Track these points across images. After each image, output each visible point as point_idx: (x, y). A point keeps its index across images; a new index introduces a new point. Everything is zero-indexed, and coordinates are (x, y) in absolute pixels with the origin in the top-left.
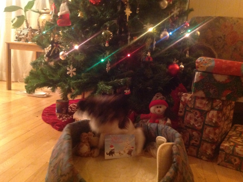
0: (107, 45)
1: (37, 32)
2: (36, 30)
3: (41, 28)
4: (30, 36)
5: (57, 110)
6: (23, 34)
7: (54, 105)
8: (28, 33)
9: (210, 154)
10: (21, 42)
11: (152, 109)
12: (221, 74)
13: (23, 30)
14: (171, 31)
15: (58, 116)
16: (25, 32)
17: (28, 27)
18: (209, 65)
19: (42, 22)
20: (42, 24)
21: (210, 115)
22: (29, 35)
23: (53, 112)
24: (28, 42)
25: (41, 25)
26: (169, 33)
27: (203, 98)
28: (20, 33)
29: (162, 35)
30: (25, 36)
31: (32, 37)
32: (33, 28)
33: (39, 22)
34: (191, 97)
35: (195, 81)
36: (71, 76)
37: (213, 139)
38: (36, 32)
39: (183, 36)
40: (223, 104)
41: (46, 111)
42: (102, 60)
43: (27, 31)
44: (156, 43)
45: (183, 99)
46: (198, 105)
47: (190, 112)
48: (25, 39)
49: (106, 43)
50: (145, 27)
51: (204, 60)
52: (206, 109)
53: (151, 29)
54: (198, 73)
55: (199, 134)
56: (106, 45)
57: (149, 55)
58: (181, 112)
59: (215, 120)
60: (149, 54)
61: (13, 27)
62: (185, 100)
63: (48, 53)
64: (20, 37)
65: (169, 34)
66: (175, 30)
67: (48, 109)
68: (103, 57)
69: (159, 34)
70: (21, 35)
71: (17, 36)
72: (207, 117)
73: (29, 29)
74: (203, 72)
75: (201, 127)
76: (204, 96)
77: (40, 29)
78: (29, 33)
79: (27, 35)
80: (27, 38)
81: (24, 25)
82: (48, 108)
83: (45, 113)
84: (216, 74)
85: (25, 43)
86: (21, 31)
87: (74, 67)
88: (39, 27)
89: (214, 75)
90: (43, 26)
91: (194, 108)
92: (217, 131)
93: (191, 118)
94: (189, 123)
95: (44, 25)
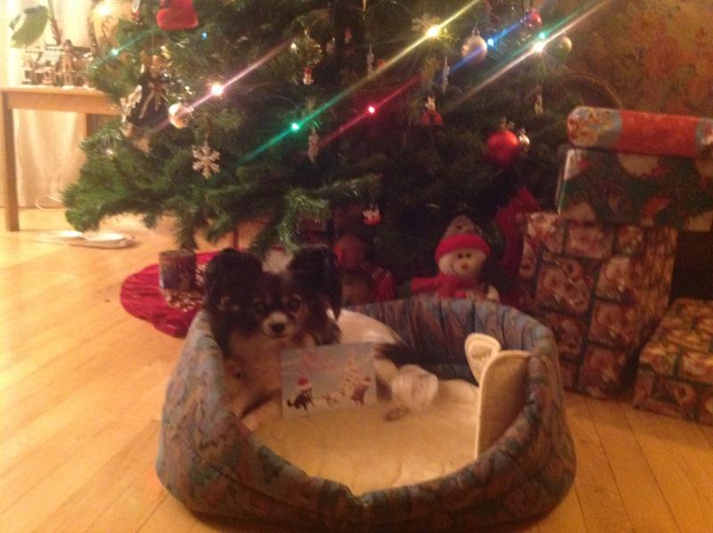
0: (307, 80)
1: (89, 56)
2: (83, 50)
3: (99, 42)
4: (67, 67)
5: (165, 282)
6: (48, 64)
7: (153, 267)
8: (61, 58)
9: (611, 380)
10: (41, 87)
11: (445, 263)
12: (641, 154)
13: (47, 49)
14: (492, 35)
15: (168, 298)
16: (53, 56)
17: (59, 42)
18: (606, 128)
19: (103, 25)
20: (103, 31)
21: (610, 270)
22: (64, 65)
23: (152, 286)
24: (62, 85)
25: (99, 34)
26: (486, 40)
27: (588, 224)
28: (38, 60)
29: (466, 48)
30: (54, 69)
31: (73, 71)
32: (76, 43)
33: (91, 26)
34: (555, 224)
35: (567, 175)
36: (206, 174)
37: (619, 336)
38: (86, 55)
39: (527, 50)
40: (645, 239)
41: (130, 286)
42: (295, 127)
43: (58, 53)
44: (450, 71)
45: (531, 230)
46: (574, 243)
47: (554, 265)
48: (55, 78)
49: (306, 76)
50: (416, 24)
51: (591, 116)
52: (599, 255)
53: (434, 31)
54: (576, 154)
55: (579, 327)
56: (305, 81)
57: (430, 106)
58: (527, 267)
59: (623, 283)
60: (431, 103)
61: (14, 42)
62: (539, 232)
63: (133, 110)
64: (39, 71)
65: (486, 45)
66: (504, 32)
67: (135, 280)
68: (298, 117)
69: (458, 45)
70: (42, 66)
71: (29, 69)
72: (602, 277)
73: (64, 45)
74: (589, 149)
75: (584, 307)
76: (591, 216)
77: (96, 47)
78: (64, 60)
79: (58, 66)
80: (59, 74)
81: (48, 35)
82: (136, 276)
83: (130, 290)
84: (627, 152)
85: (52, 89)
86: (40, 54)
87: (213, 148)
88: (94, 40)
89: (621, 157)
90: (105, 36)
91: (563, 255)
92: (630, 315)
93: (554, 283)
94: (552, 297)
95: (108, 34)
